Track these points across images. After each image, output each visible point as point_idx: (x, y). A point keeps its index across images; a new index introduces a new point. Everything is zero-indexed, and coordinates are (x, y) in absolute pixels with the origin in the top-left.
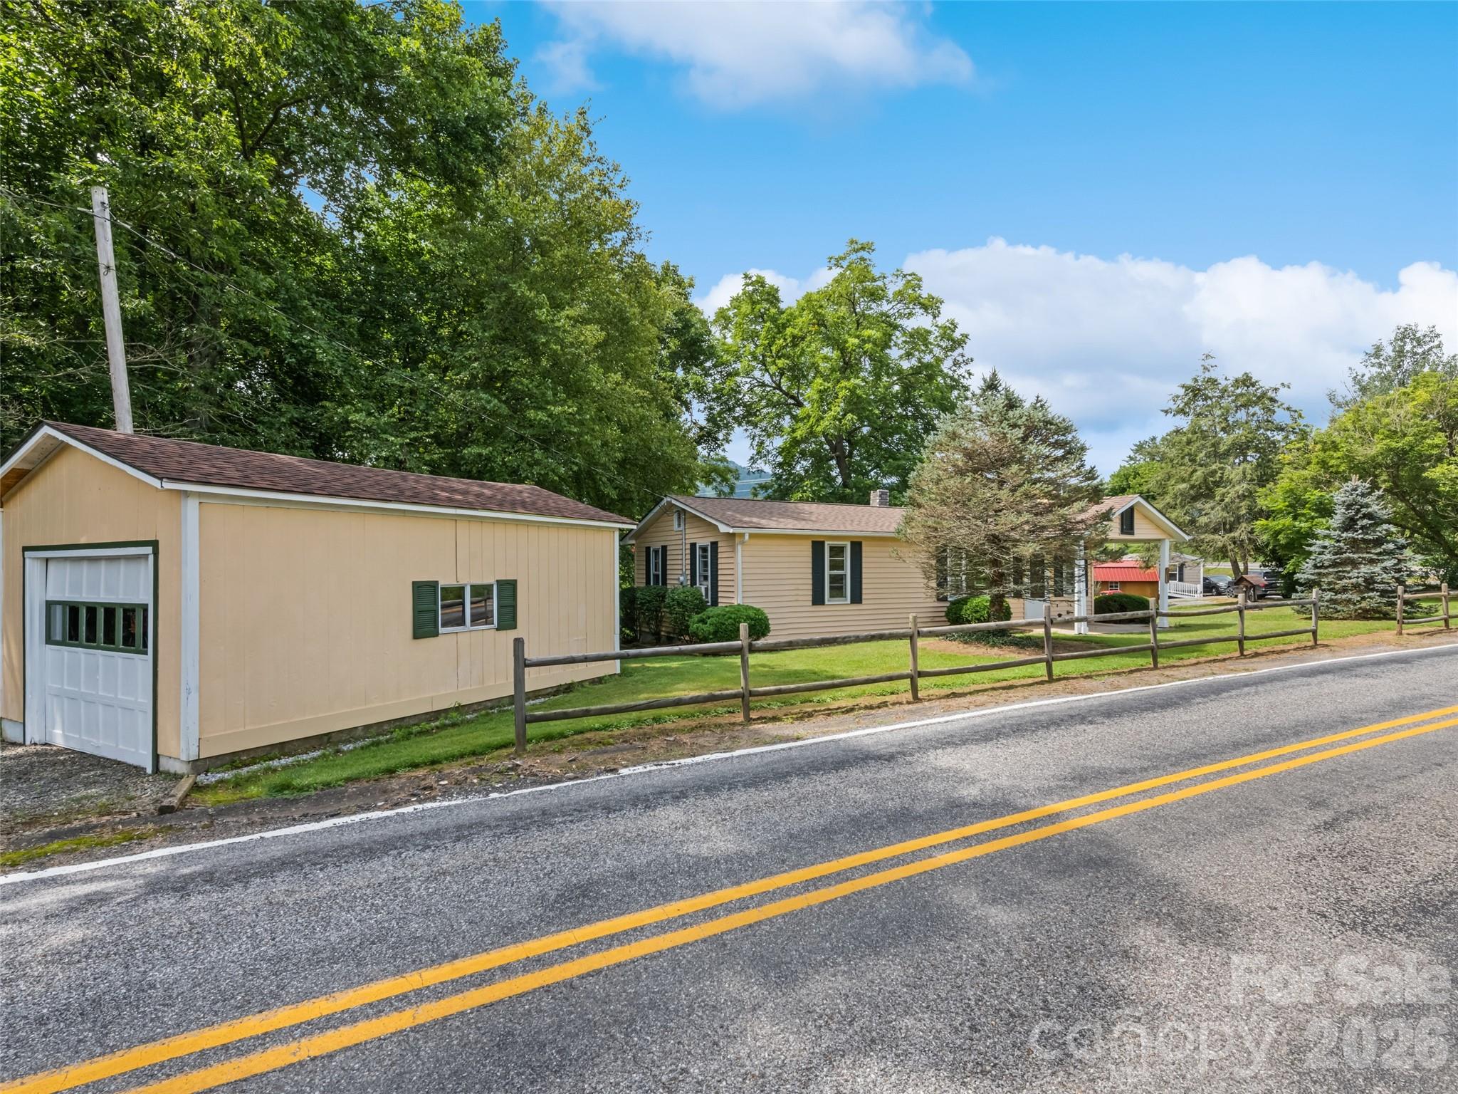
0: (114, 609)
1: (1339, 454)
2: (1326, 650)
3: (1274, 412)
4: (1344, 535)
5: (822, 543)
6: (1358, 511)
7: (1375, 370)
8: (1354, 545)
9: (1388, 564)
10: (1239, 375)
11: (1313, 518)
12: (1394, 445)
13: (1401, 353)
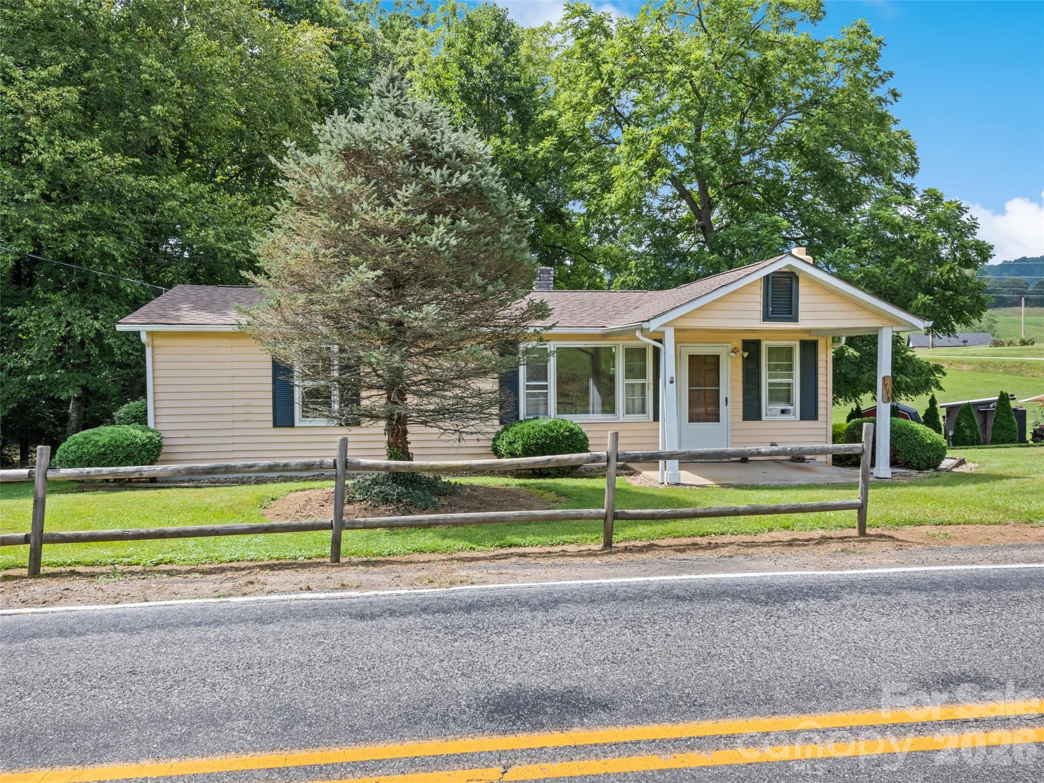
2: (887, 545)
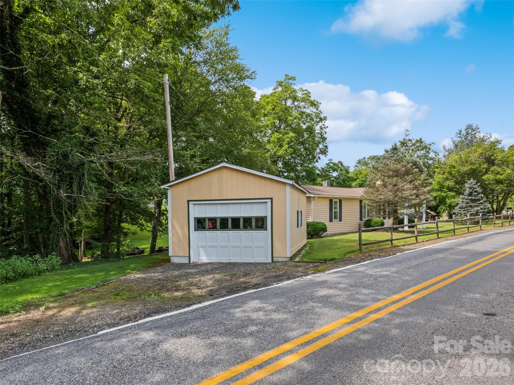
0: (239, 219)
1: (456, 170)
3: (430, 153)
4: (469, 198)
5: (332, 200)
6: (473, 190)
7: (459, 139)
8: (472, 200)
9: (482, 207)
10: (419, 139)
11: (447, 192)
12: (473, 167)
13: (468, 134)
